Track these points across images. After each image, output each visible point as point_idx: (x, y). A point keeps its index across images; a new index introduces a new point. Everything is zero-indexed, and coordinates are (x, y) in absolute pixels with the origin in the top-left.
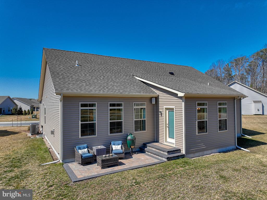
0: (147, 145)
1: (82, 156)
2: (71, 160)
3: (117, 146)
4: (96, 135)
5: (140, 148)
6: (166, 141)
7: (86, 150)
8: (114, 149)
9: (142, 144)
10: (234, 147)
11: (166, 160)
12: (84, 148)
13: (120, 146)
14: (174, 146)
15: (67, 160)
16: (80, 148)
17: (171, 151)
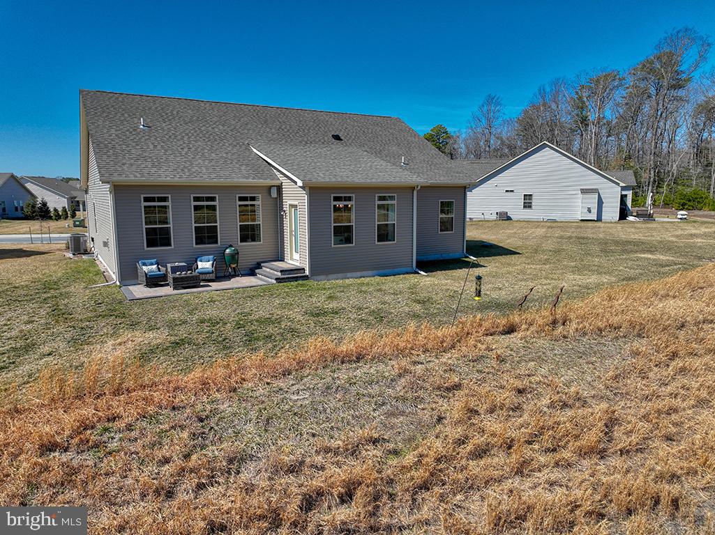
0: (262, 264)
1: (146, 274)
2: (133, 282)
3: (204, 263)
4: (173, 247)
5: (250, 269)
6: (292, 259)
7: (155, 267)
8: (199, 267)
9: (256, 263)
10: (409, 269)
11: (275, 282)
12: (152, 264)
13: (211, 262)
14: (298, 264)
15: (127, 282)
16: (144, 264)
17: (286, 271)
